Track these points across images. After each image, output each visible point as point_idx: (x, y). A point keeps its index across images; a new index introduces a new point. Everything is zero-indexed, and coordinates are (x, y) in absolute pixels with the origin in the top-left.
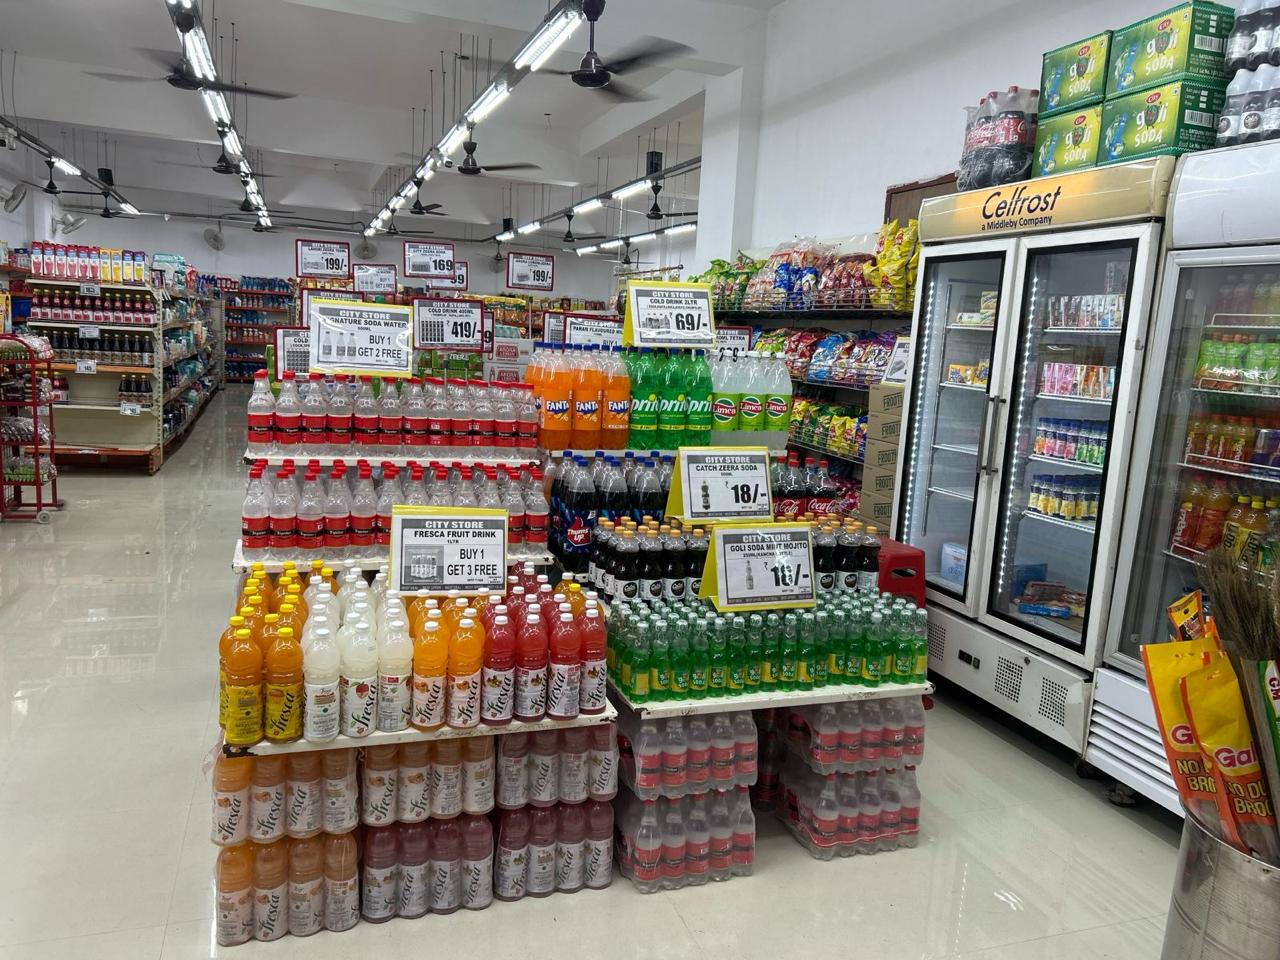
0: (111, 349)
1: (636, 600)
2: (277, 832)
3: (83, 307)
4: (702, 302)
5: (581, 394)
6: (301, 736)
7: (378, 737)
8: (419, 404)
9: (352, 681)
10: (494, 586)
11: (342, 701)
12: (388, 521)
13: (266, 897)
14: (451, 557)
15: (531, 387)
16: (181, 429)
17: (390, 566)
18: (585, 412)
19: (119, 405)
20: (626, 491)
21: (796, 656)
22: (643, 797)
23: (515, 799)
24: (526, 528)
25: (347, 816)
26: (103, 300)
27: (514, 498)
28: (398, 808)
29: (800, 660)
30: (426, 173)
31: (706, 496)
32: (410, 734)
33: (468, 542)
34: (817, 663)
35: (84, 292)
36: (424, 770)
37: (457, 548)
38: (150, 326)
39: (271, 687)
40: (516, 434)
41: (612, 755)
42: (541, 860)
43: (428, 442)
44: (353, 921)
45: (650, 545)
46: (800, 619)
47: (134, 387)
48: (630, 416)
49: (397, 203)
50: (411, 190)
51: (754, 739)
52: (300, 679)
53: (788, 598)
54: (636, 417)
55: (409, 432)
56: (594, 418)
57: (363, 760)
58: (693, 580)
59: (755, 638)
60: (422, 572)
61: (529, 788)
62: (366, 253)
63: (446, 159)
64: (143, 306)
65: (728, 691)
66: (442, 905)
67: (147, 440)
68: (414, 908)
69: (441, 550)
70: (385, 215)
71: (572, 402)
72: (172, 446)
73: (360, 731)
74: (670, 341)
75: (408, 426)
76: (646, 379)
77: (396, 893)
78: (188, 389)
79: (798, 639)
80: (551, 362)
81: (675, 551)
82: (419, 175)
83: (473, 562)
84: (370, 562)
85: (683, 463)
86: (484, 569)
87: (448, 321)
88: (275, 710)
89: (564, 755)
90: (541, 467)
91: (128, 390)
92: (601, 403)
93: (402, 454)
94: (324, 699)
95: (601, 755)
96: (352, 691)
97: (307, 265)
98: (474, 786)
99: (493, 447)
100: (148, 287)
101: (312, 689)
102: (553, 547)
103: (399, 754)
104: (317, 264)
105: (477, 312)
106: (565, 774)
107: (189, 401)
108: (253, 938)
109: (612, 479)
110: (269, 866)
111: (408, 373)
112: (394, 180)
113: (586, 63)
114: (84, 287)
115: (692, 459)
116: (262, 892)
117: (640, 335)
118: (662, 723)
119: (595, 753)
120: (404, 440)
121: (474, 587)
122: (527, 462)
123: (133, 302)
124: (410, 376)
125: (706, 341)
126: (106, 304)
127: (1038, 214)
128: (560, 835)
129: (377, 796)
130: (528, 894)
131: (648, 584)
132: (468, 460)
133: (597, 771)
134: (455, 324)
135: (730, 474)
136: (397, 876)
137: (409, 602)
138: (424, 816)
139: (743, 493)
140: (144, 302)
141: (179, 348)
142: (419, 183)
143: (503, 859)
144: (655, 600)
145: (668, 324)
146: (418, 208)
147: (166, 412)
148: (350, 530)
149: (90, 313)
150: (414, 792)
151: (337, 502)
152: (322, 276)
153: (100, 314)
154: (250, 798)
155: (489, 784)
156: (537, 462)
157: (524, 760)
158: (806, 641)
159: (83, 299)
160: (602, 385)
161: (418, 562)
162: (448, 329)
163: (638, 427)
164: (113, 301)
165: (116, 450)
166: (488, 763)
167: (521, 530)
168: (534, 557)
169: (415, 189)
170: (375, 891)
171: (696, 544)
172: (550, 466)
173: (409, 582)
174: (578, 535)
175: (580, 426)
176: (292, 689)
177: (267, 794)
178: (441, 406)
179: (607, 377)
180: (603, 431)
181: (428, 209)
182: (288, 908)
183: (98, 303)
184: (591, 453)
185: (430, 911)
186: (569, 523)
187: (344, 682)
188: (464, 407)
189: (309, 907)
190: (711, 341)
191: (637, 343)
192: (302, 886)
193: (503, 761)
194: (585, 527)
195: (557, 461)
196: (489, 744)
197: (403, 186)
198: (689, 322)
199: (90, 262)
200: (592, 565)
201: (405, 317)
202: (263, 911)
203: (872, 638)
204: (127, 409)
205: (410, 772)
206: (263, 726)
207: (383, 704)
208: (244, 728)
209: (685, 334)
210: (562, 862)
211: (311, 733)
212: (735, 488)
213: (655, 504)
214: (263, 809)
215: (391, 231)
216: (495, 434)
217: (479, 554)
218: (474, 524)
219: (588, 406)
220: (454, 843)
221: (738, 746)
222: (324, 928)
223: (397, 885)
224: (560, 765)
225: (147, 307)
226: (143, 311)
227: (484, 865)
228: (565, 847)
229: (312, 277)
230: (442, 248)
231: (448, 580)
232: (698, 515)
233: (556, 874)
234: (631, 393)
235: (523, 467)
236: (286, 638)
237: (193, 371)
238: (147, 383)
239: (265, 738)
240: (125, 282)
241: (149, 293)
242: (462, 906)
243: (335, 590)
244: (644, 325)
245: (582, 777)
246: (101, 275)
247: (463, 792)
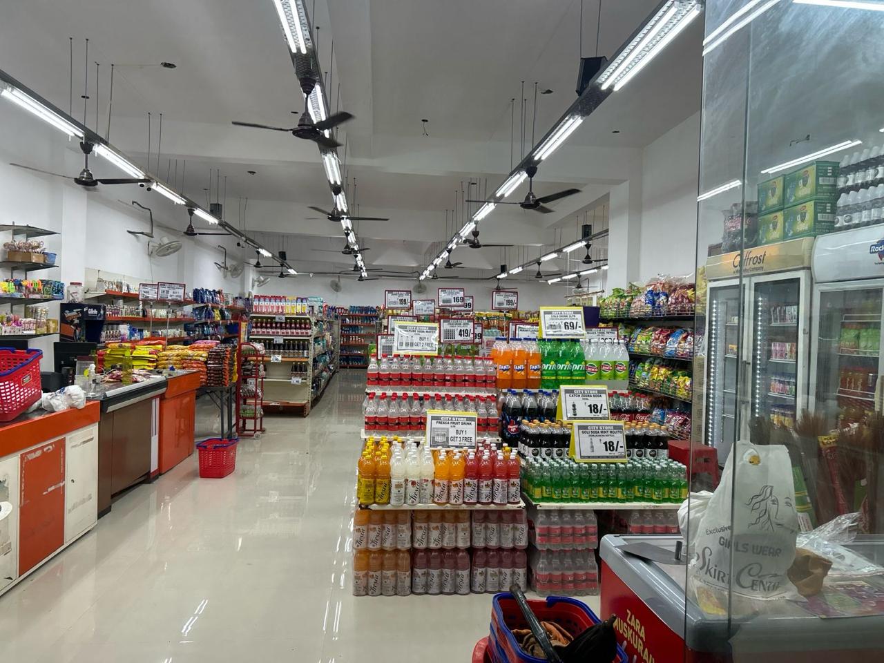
0: (289, 349)
1: (538, 457)
2: (378, 546)
3: (276, 328)
4: (578, 316)
5: (516, 362)
6: (389, 503)
7: (420, 506)
8: (440, 368)
9: (410, 479)
10: (471, 447)
11: (406, 489)
12: (425, 419)
13: (373, 575)
14: (452, 433)
15: (492, 359)
16: (319, 393)
17: (426, 440)
18: (518, 370)
19: (291, 379)
20: (537, 407)
21: (616, 485)
22: (539, 548)
23: (479, 543)
24: (488, 425)
25: (406, 542)
26: (286, 323)
27: (482, 411)
28: (428, 542)
29: (618, 487)
30: (453, 246)
31: (574, 409)
32: (433, 506)
33: (459, 427)
34: (627, 490)
35: (277, 320)
36: (439, 525)
37: (455, 429)
38: (308, 336)
39: (378, 480)
40: (485, 381)
41: (524, 527)
42: (492, 575)
43: (444, 385)
44: (408, 592)
45: (545, 431)
46: (617, 468)
47: (299, 369)
48: (541, 372)
49: (438, 261)
50: (445, 255)
51: (596, 525)
52: (389, 478)
53: (612, 457)
54: (544, 372)
55: (436, 380)
56: (523, 373)
57: (414, 516)
58: (567, 449)
59: (594, 475)
60: (439, 439)
61: (486, 539)
62: (420, 288)
63: (464, 239)
64: (305, 326)
65: (581, 500)
66: (447, 590)
67: (303, 398)
68: (435, 589)
69: (448, 429)
70: (431, 268)
71: (512, 365)
72: (315, 401)
73: (413, 502)
74: (561, 335)
75: (436, 378)
76: (549, 354)
77: (427, 582)
78: (322, 371)
79: (617, 477)
80: (501, 347)
81: (557, 435)
82: (450, 247)
83: (461, 436)
84: (417, 438)
85: (562, 393)
86: (466, 439)
87: (457, 329)
88: (379, 490)
89: (502, 524)
90: (497, 397)
91: (296, 370)
92: (526, 366)
93: (433, 391)
94: (399, 486)
95: (519, 526)
96: (410, 484)
97: (390, 303)
98: (461, 534)
99: (474, 388)
100: (308, 316)
101: (394, 482)
102: (502, 435)
103: (428, 515)
104: (395, 302)
105: (471, 324)
106: (502, 533)
107: (323, 378)
108: (367, 594)
109: (529, 402)
110: (374, 561)
111: (436, 353)
112: (436, 250)
113: (527, 198)
114: (277, 317)
115: (567, 391)
116: (371, 573)
117: (546, 333)
118: (548, 512)
119: (516, 525)
120: (434, 384)
121: (462, 447)
122: (490, 395)
123: (300, 324)
124: (437, 355)
125: (580, 335)
126: (288, 326)
127: (757, 265)
128: (500, 564)
129: (419, 534)
130: (486, 592)
131: (544, 450)
132: (463, 394)
133: (518, 533)
134: (461, 330)
135: (587, 399)
136: (427, 574)
137: (433, 452)
138: (439, 546)
139: (594, 409)
140: (306, 324)
141: (319, 348)
142: (449, 251)
143: (475, 572)
144: (547, 458)
145: (560, 327)
146: (449, 265)
147: (313, 384)
148: (410, 423)
149: (279, 330)
150: (435, 534)
151: (404, 411)
152: (397, 308)
153: (284, 331)
154: (368, 530)
155: (468, 534)
156: (495, 395)
157: (483, 525)
158: (621, 478)
159: (276, 323)
160: (526, 358)
161: (438, 435)
162: (457, 333)
163: (546, 378)
164: (291, 324)
165: (288, 403)
166: (467, 524)
167: (484, 426)
168: (492, 439)
169: (447, 254)
170: (418, 579)
171: (567, 432)
172: (502, 397)
173: (434, 444)
174: (513, 428)
175: (516, 377)
176: (386, 481)
177: (375, 528)
178: (451, 368)
179: (529, 354)
180: (527, 380)
181: (455, 265)
182: (382, 583)
183: (283, 325)
184: (522, 390)
185: (441, 593)
186: (509, 423)
187: (406, 480)
188: (460, 368)
189: (390, 583)
190: (583, 335)
191: (544, 337)
192: (388, 572)
193: (474, 524)
194: (516, 424)
195: (505, 394)
196: (468, 515)
197: (442, 252)
198: (573, 326)
199: (280, 304)
200: (519, 443)
201: (435, 328)
202: (372, 581)
203: (656, 479)
204: (296, 380)
205: (433, 525)
206: (374, 498)
207: (422, 491)
208: (367, 496)
209: (570, 331)
210: (502, 577)
211: (393, 502)
212: (590, 406)
213: (550, 414)
214: (373, 535)
215: (435, 276)
216: (475, 381)
217: (464, 433)
218: (462, 419)
219: (519, 367)
220: (452, 561)
221: (586, 528)
222: (396, 594)
223: (427, 579)
224: (500, 530)
225: (307, 326)
226: (305, 328)
227: (466, 573)
228: (504, 570)
229: (392, 309)
230: (458, 291)
231: (451, 443)
232: (570, 418)
233: (499, 584)
234: (542, 361)
235: (488, 397)
236: (384, 460)
237: (325, 361)
238: (305, 366)
239: (375, 503)
240: (297, 314)
241: (308, 319)
242: (455, 593)
243: (403, 447)
244: (548, 328)
245: (510, 535)
246: (286, 311)
247: (456, 537)
